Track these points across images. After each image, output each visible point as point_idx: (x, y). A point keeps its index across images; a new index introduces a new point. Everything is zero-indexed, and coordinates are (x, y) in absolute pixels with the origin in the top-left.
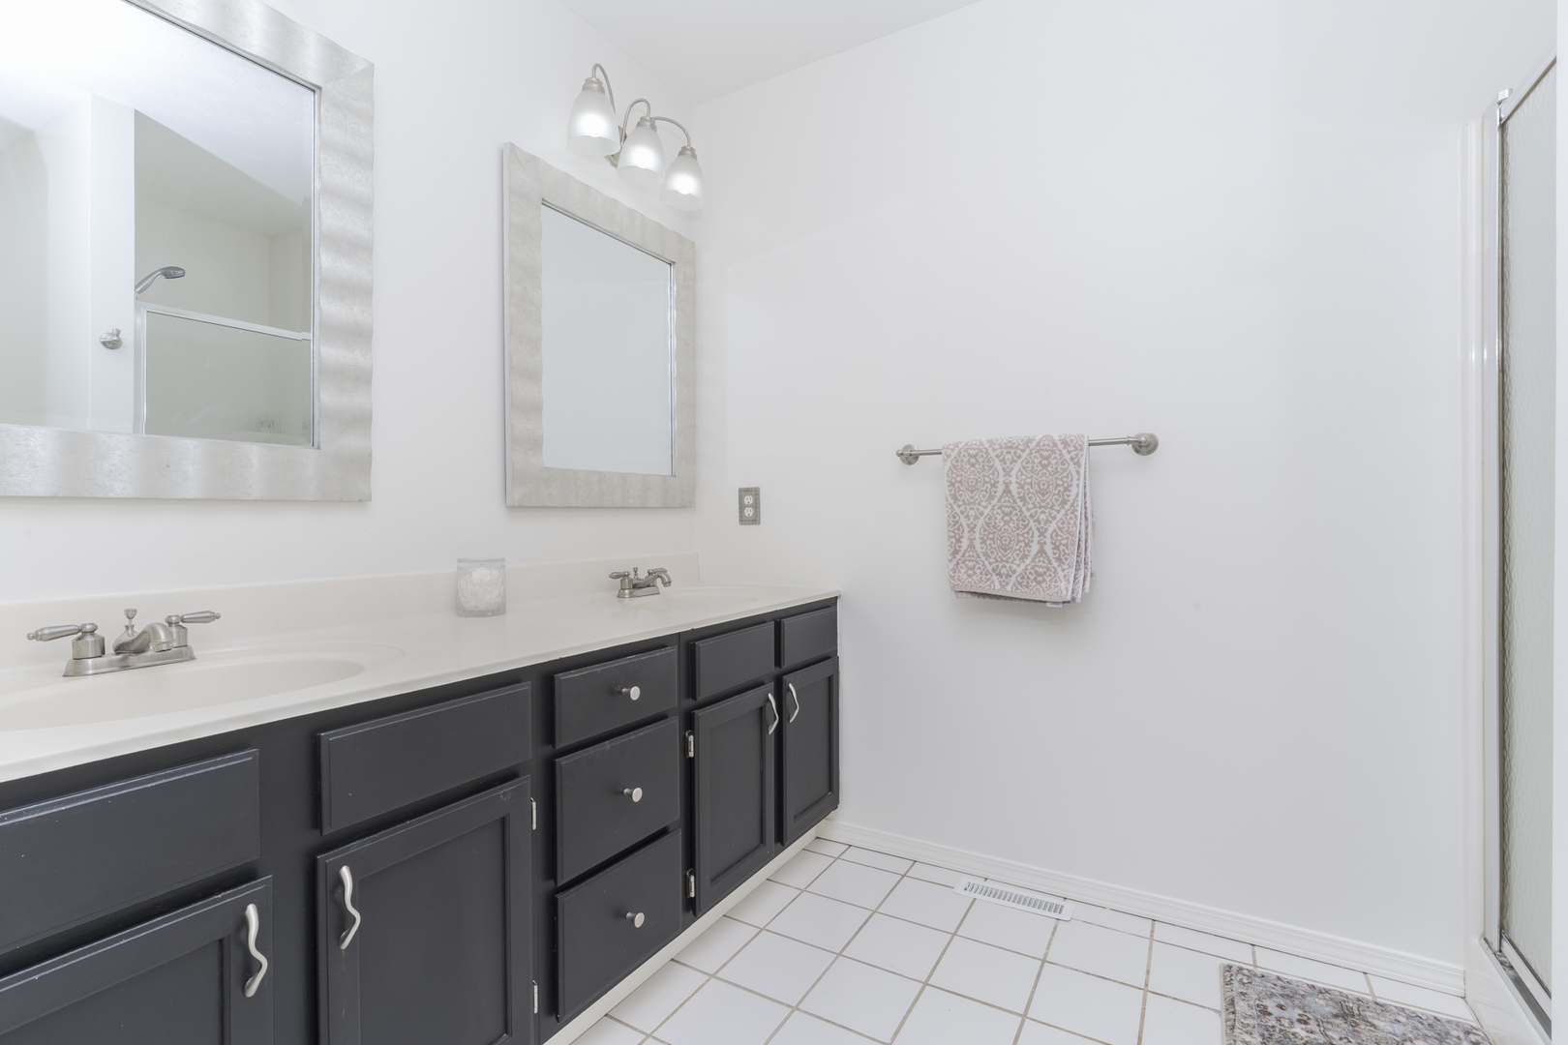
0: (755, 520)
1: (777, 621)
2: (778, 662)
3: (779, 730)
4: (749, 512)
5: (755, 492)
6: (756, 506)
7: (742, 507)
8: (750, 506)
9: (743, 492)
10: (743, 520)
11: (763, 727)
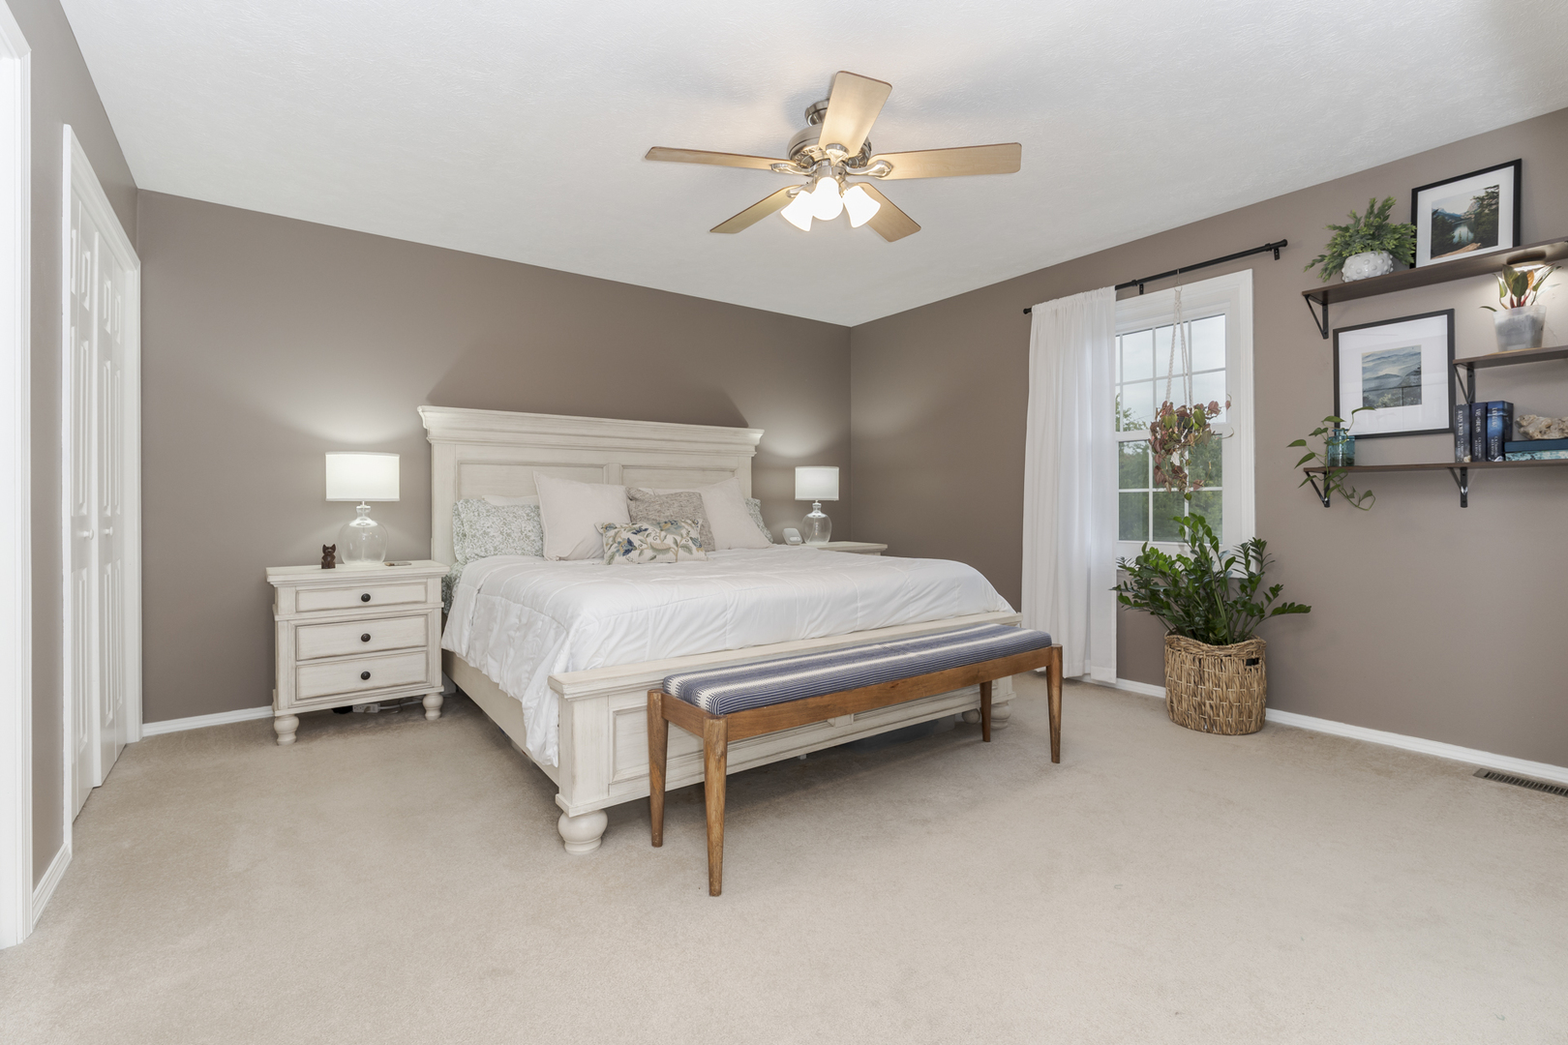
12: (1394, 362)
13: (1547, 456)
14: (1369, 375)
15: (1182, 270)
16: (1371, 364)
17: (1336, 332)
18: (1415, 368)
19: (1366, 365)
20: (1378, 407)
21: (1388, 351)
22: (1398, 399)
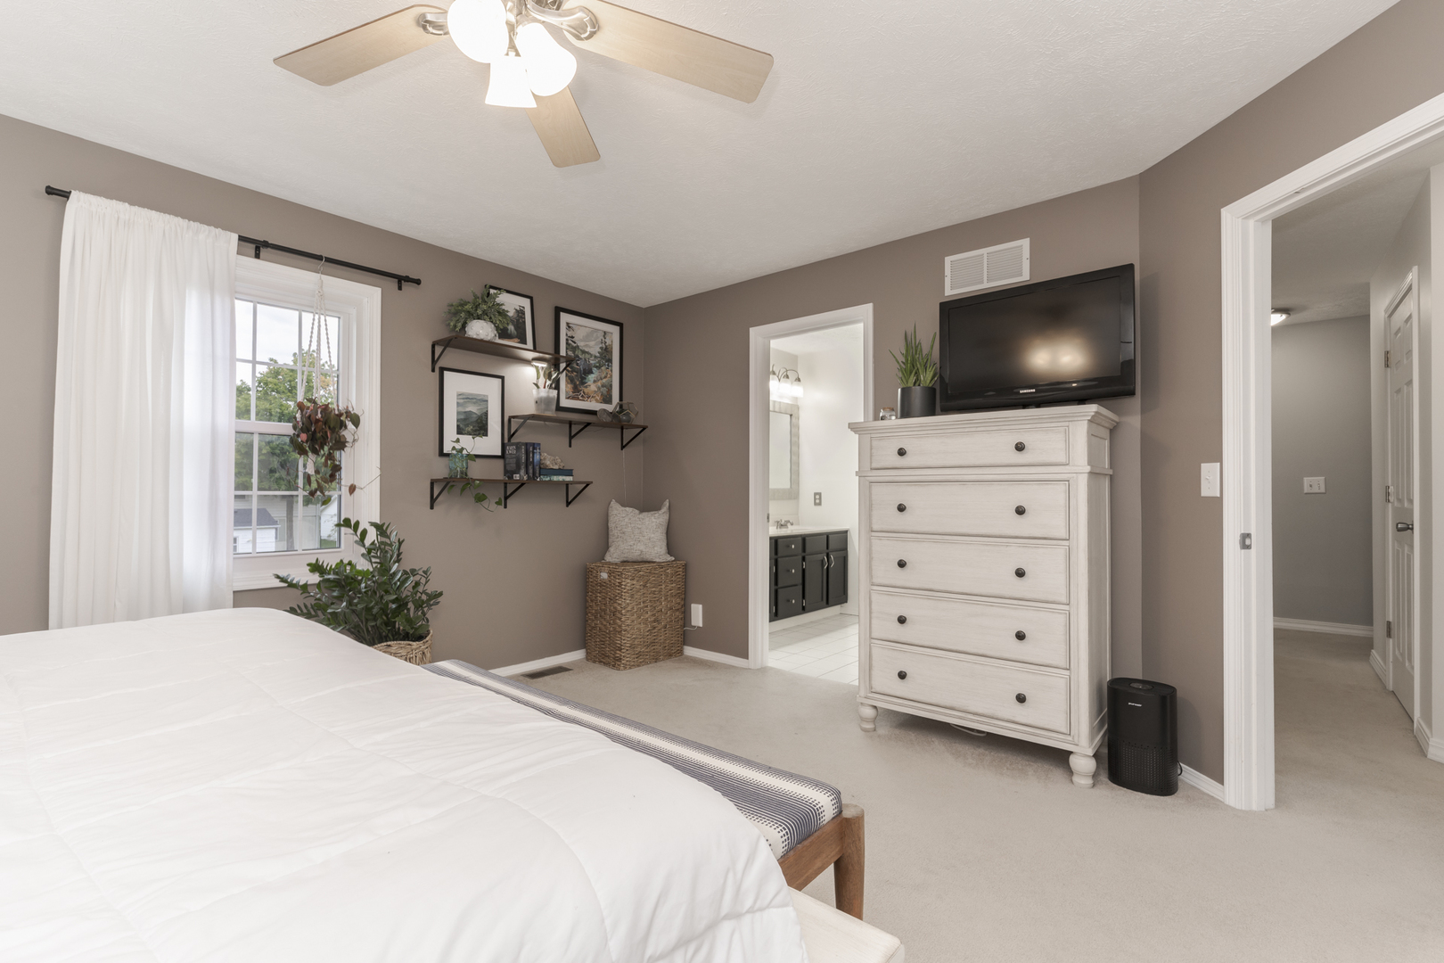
0: (820, 504)
1: (828, 536)
2: (827, 548)
3: (828, 567)
4: (818, 501)
5: (820, 494)
6: (820, 499)
7: (815, 499)
8: (818, 499)
9: (815, 494)
10: (815, 504)
11: (823, 566)
12: (474, 403)
13: (555, 478)
14: (461, 409)
15: (329, 260)
16: (462, 401)
17: (442, 370)
18: (485, 411)
19: (459, 401)
20: (465, 434)
21: (472, 394)
22: (476, 431)
